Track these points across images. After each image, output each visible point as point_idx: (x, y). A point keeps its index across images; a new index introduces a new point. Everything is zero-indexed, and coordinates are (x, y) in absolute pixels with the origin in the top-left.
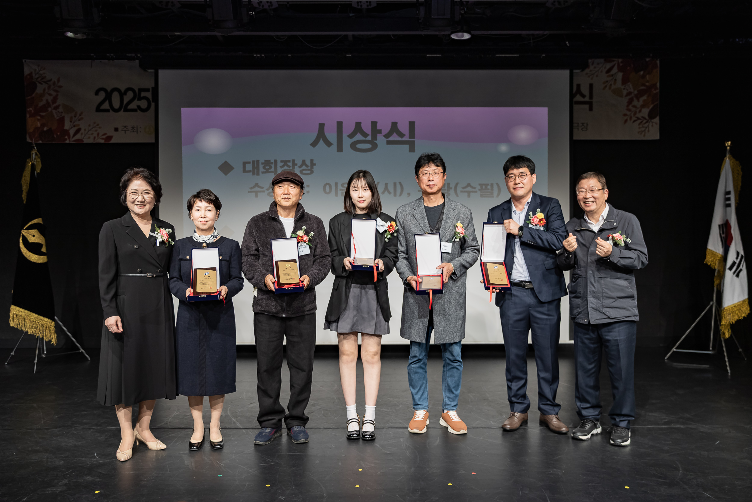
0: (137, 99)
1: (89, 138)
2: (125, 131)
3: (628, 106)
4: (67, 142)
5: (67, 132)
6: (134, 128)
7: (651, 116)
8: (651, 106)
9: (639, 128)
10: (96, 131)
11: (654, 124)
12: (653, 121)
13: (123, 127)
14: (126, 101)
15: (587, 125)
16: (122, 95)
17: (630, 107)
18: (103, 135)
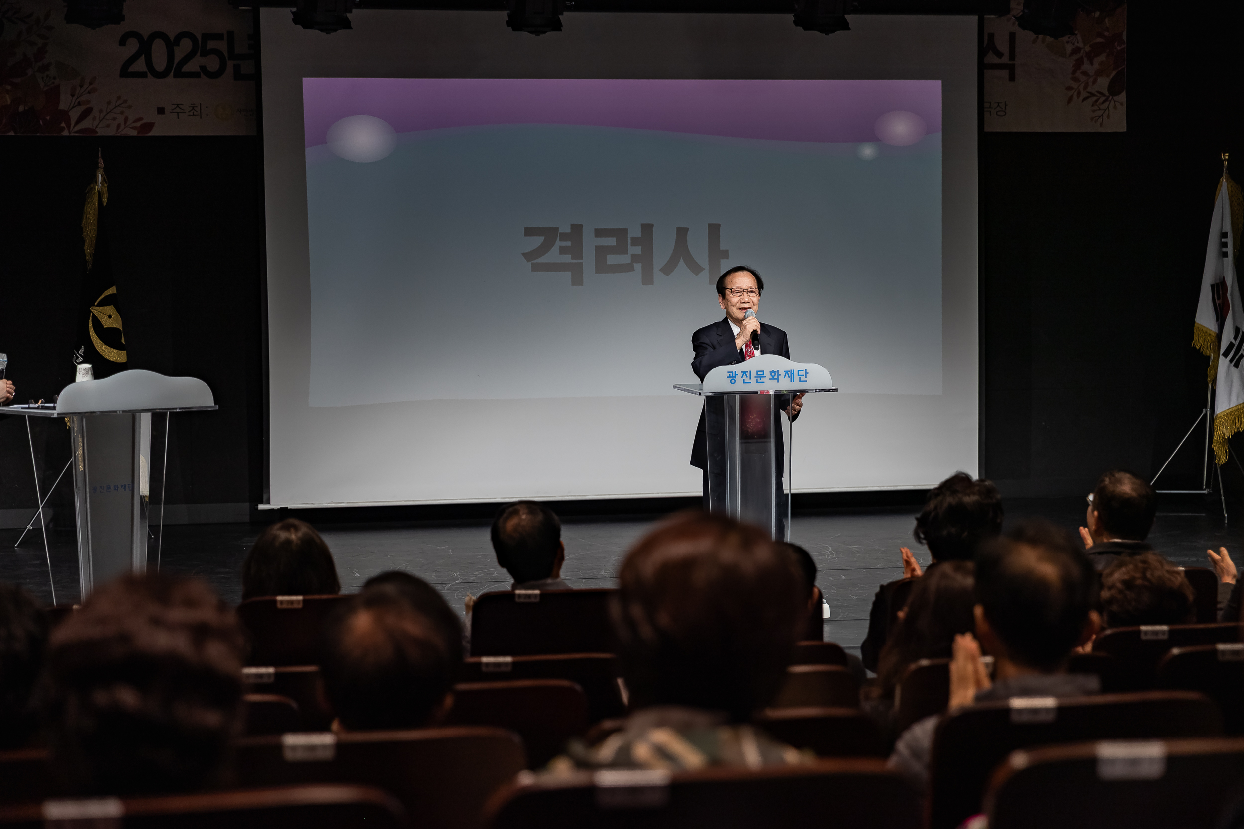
0: (199, 54)
1: (108, 126)
2: (178, 113)
3: (1074, 72)
4: (65, 133)
5: (64, 116)
6: (195, 108)
7: (1113, 90)
8: (1114, 73)
9: (1094, 111)
10: (122, 113)
11: (1117, 104)
12: (1115, 98)
13: (176, 106)
14: (179, 55)
15: (1006, 105)
16: (171, 45)
17: (1078, 74)
18: (135, 122)
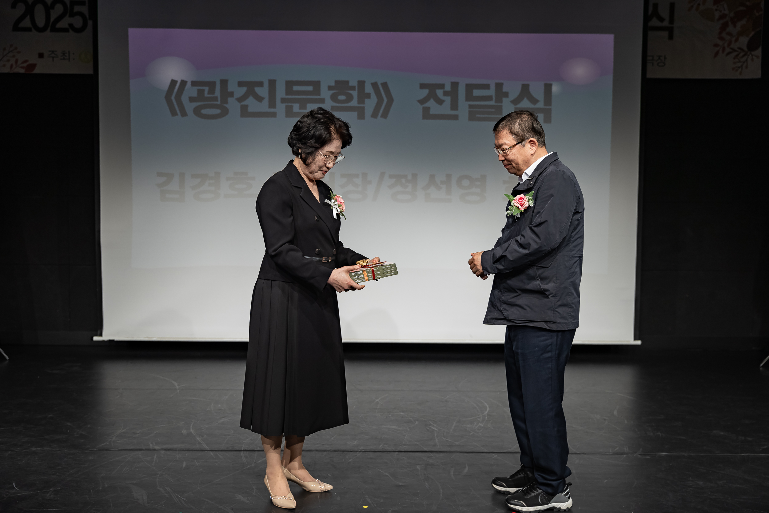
0: (68, 15)
2: (53, 57)
3: (720, 33)
6: (66, 54)
7: (751, 47)
8: (752, 34)
9: (735, 63)
11: (754, 57)
12: (753, 53)
13: (52, 52)
14: (53, 17)
15: (665, 58)
16: (48, 8)
17: (724, 34)
18: (23, 63)
